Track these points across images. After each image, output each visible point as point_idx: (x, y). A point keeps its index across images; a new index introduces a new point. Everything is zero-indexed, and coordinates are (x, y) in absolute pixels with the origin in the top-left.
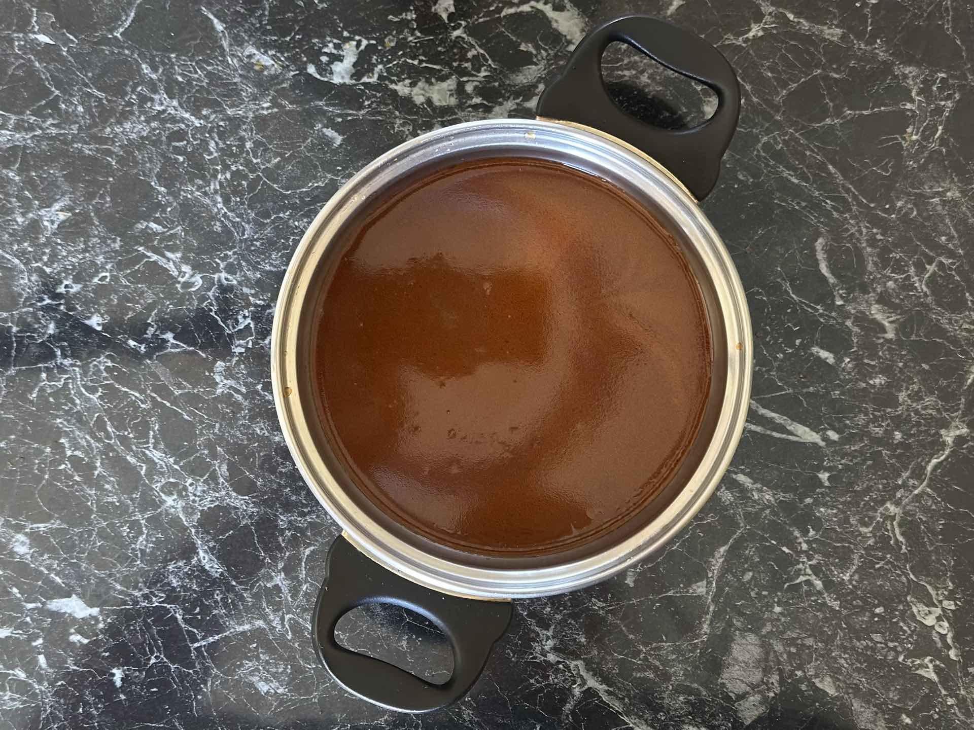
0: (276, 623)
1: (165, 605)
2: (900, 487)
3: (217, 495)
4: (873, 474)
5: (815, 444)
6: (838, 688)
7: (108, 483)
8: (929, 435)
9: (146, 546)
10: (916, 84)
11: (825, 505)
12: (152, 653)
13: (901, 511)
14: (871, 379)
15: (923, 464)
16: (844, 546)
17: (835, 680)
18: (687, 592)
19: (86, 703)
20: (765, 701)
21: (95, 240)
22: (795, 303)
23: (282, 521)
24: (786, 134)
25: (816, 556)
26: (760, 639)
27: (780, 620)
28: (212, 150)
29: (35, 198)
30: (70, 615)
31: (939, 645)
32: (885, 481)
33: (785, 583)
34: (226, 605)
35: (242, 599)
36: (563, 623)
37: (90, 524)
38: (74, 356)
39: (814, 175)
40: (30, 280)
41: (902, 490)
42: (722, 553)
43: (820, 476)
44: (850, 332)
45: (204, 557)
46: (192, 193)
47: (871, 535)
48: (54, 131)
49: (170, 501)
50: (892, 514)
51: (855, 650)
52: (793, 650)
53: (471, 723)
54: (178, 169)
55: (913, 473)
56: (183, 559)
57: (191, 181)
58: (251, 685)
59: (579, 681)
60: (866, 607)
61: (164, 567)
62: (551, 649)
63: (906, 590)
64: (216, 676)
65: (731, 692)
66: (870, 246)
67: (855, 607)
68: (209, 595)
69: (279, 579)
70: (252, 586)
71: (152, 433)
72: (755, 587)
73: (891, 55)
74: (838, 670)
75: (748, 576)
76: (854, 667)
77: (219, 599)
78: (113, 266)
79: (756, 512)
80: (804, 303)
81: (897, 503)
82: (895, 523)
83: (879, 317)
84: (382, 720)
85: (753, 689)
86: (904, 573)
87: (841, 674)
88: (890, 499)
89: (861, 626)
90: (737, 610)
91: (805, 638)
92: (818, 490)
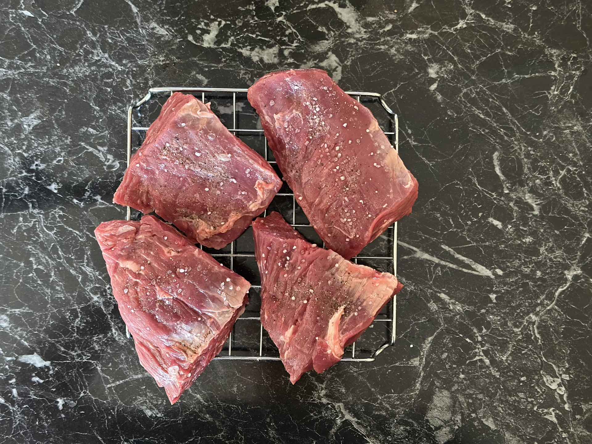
1: (91, 361)
2: (538, 305)
4: (523, 296)
5: (488, 277)
6: (497, 425)
7: (58, 285)
8: (558, 274)
9: (80, 325)
10: (558, 60)
11: (493, 314)
12: (82, 390)
13: (539, 319)
14: (524, 239)
15: (553, 291)
16: (503, 339)
17: (495, 420)
18: (408, 363)
19: (41, 419)
20: (452, 431)
21: (55, 138)
22: (479, 191)
24: (477, 88)
25: (487, 345)
26: (451, 394)
27: (463, 383)
28: (128, 85)
29: (20, 111)
30: (33, 365)
31: (559, 401)
32: (530, 301)
33: (467, 361)
34: (127, 362)
36: (332, 380)
37: (47, 310)
38: (40, 208)
39: (494, 113)
40: (14, 161)
41: (540, 307)
42: (429, 341)
43: (491, 296)
44: (512, 210)
45: (115, 333)
46: (115, 111)
47: (520, 333)
48: (32, 70)
49: (95, 298)
50: (534, 321)
51: (507, 402)
52: (470, 401)
53: (274, 439)
54: (107, 96)
55: (546, 296)
56: (102, 334)
57: (115, 104)
58: (141, 411)
59: (340, 415)
60: (516, 376)
61: (91, 338)
62: (324, 395)
63: (540, 367)
64: (120, 405)
65: (432, 425)
66: (526, 158)
67: (510, 376)
68: (118, 356)
71: (86, 256)
72: (449, 362)
73: (543, 42)
74: (497, 414)
75: (445, 355)
76: (507, 412)
77: (123, 359)
78: (65, 154)
79: (451, 317)
80: (485, 191)
81: (537, 314)
82: (535, 326)
83: (530, 201)
84: (220, 435)
85: (445, 424)
86: (539, 357)
87: (499, 416)
88: (532, 312)
89: (512, 388)
90: (437, 376)
91: (478, 394)
92: (489, 305)
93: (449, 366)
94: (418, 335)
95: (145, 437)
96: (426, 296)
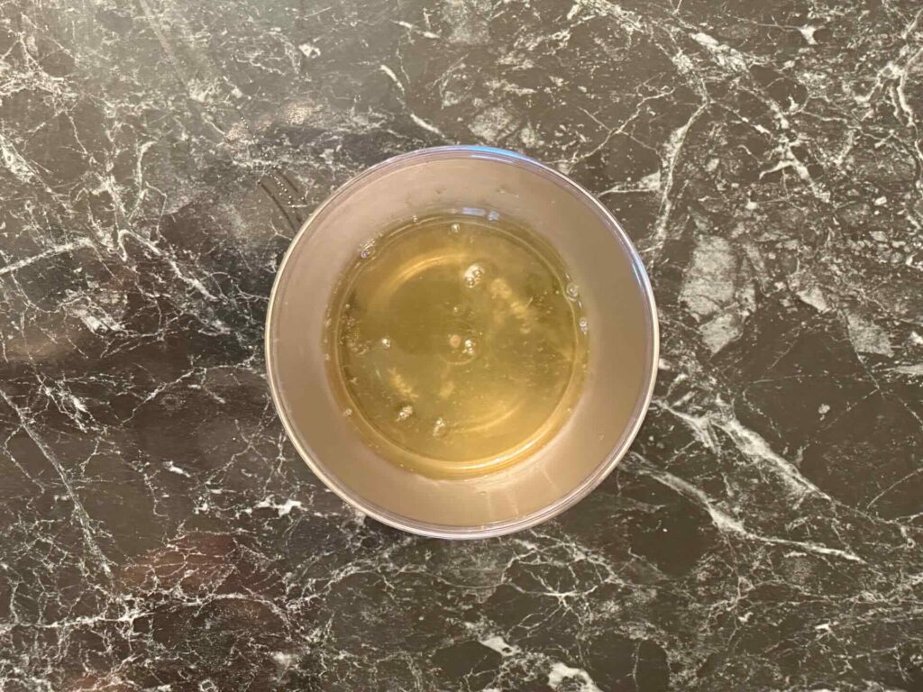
0: (106, 240)
2: (903, 43)
3: (23, 76)
4: (870, 28)
6: (829, 302)
11: (809, 69)
13: (906, 74)
16: (834, 121)
17: (826, 291)
18: (637, 187)
20: (737, 321)
23: (109, 108)
25: (800, 135)
26: (730, 244)
27: (752, 219)
32: (885, 36)
33: (760, 172)
34: (40, 220)
35: (61, 210)
41: (907, 47)
42: (679, 136)
43: (803, 31)
45: (9, 158)
47: (869, 105)
50: (895, 77)
51: (850, 253)
52: (772, 256)
55: (919, 25)
58: (78, 321)
60: (864, 197)
63: (914, 174)
64: (31, 310)
65: (694, 312)
67: (853, 198)
68: (18, 207)
69: (108, 185)
70: (73, 196)
72: (722, 178)
74: (830, 280)
75: (714, 164)
76: (849, 275)
77: (31, 211)
79: (723, 83)
81: (902, 64)
82: (899, 89)
84: (248, 361)
85: (722, 307)
86: (911, 152)
87: (833, 284)
88: (893, 59)
89: (857, 222)
90: (699, 207)
91: (787, 240)
92: (801, 50)
93: (725, 186)
94: (655, 125)
95: (89, 376)
96: (665, 40)
